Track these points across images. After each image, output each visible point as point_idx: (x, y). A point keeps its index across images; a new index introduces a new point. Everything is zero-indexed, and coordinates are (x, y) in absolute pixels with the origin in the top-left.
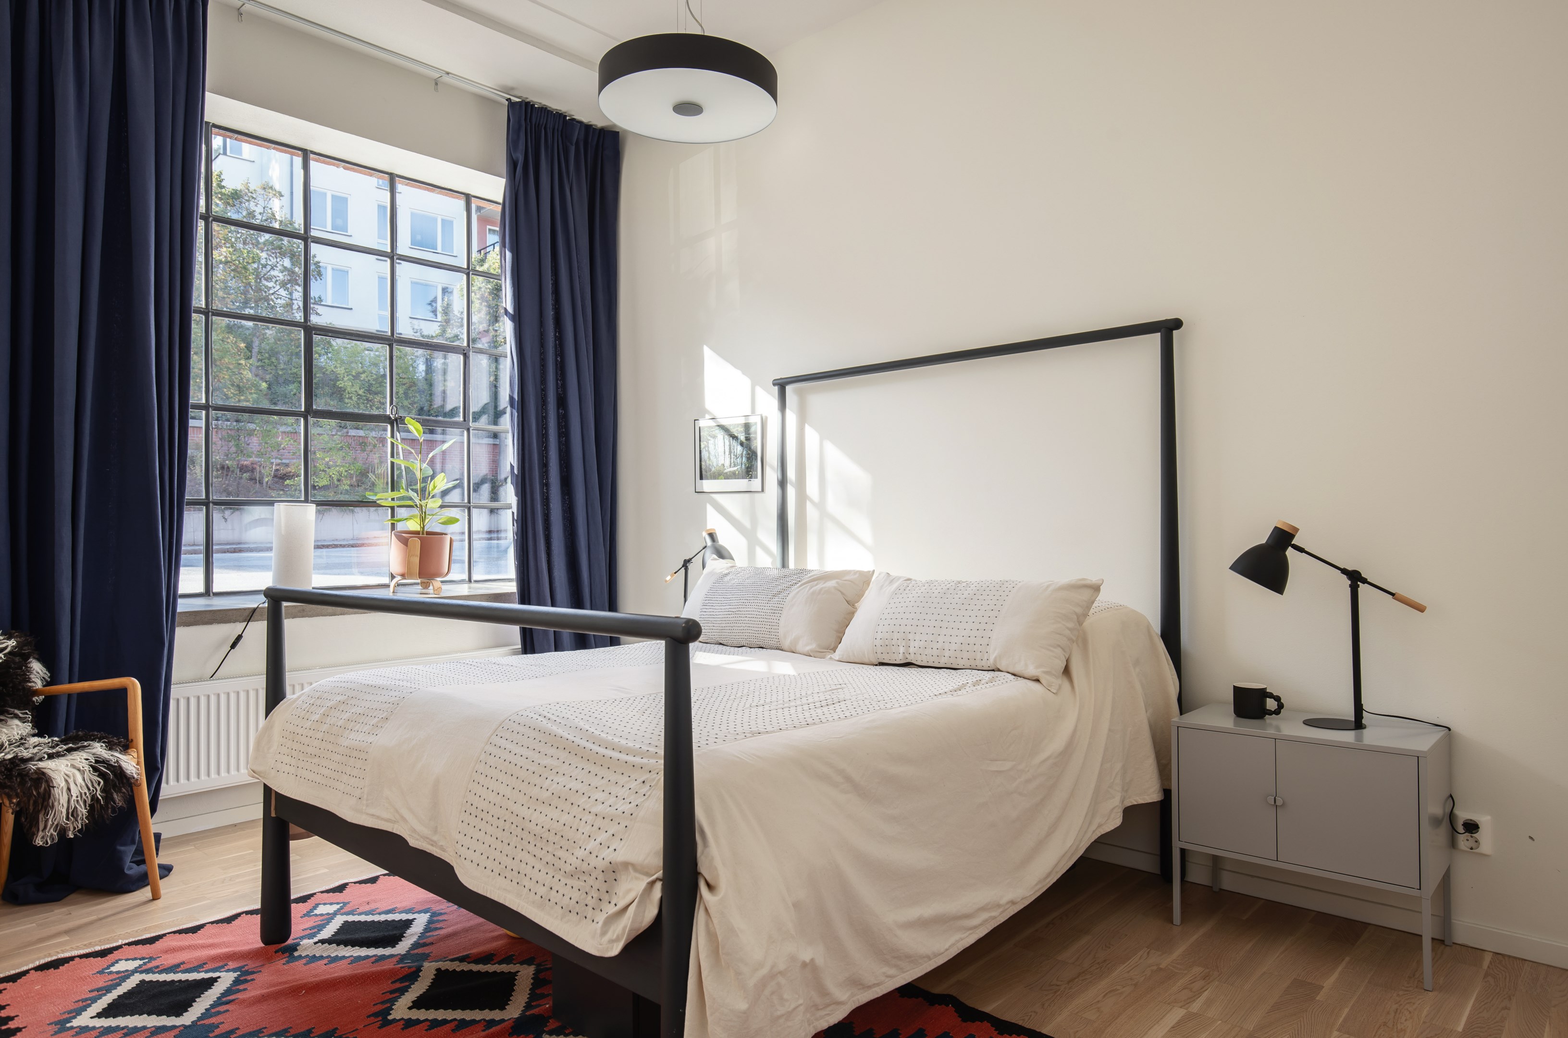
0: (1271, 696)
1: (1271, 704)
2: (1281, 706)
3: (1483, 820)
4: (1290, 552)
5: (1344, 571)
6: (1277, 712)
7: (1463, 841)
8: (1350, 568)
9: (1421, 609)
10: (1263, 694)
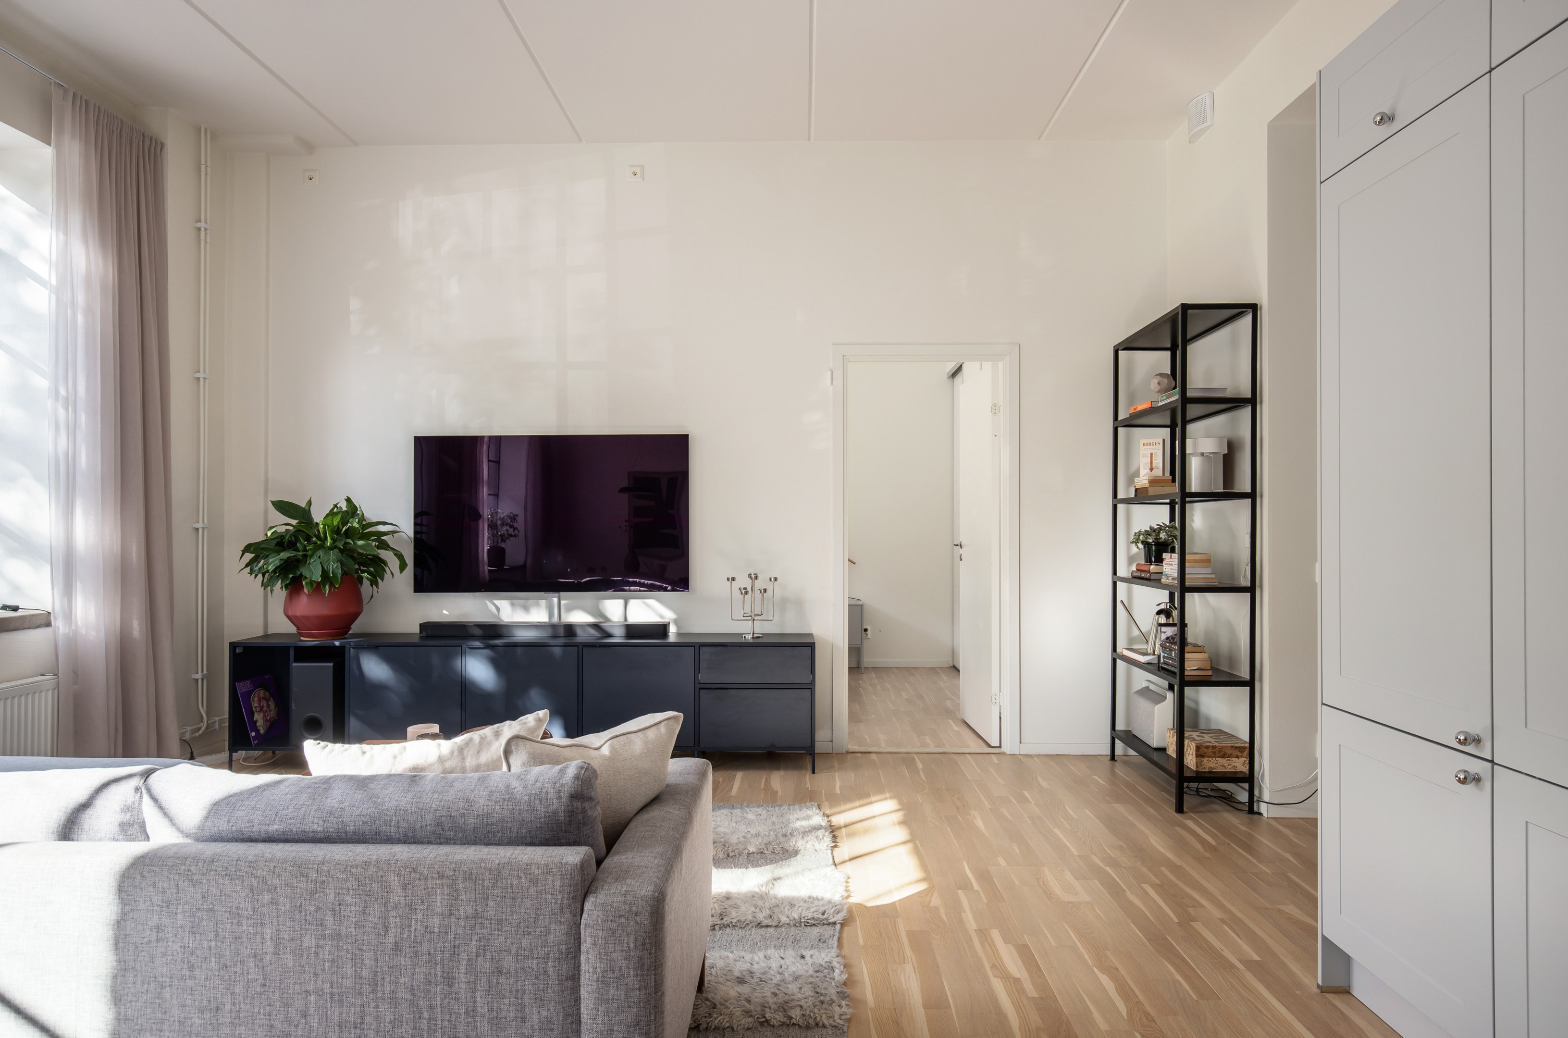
3: (869, 628)
9: (854, 563)
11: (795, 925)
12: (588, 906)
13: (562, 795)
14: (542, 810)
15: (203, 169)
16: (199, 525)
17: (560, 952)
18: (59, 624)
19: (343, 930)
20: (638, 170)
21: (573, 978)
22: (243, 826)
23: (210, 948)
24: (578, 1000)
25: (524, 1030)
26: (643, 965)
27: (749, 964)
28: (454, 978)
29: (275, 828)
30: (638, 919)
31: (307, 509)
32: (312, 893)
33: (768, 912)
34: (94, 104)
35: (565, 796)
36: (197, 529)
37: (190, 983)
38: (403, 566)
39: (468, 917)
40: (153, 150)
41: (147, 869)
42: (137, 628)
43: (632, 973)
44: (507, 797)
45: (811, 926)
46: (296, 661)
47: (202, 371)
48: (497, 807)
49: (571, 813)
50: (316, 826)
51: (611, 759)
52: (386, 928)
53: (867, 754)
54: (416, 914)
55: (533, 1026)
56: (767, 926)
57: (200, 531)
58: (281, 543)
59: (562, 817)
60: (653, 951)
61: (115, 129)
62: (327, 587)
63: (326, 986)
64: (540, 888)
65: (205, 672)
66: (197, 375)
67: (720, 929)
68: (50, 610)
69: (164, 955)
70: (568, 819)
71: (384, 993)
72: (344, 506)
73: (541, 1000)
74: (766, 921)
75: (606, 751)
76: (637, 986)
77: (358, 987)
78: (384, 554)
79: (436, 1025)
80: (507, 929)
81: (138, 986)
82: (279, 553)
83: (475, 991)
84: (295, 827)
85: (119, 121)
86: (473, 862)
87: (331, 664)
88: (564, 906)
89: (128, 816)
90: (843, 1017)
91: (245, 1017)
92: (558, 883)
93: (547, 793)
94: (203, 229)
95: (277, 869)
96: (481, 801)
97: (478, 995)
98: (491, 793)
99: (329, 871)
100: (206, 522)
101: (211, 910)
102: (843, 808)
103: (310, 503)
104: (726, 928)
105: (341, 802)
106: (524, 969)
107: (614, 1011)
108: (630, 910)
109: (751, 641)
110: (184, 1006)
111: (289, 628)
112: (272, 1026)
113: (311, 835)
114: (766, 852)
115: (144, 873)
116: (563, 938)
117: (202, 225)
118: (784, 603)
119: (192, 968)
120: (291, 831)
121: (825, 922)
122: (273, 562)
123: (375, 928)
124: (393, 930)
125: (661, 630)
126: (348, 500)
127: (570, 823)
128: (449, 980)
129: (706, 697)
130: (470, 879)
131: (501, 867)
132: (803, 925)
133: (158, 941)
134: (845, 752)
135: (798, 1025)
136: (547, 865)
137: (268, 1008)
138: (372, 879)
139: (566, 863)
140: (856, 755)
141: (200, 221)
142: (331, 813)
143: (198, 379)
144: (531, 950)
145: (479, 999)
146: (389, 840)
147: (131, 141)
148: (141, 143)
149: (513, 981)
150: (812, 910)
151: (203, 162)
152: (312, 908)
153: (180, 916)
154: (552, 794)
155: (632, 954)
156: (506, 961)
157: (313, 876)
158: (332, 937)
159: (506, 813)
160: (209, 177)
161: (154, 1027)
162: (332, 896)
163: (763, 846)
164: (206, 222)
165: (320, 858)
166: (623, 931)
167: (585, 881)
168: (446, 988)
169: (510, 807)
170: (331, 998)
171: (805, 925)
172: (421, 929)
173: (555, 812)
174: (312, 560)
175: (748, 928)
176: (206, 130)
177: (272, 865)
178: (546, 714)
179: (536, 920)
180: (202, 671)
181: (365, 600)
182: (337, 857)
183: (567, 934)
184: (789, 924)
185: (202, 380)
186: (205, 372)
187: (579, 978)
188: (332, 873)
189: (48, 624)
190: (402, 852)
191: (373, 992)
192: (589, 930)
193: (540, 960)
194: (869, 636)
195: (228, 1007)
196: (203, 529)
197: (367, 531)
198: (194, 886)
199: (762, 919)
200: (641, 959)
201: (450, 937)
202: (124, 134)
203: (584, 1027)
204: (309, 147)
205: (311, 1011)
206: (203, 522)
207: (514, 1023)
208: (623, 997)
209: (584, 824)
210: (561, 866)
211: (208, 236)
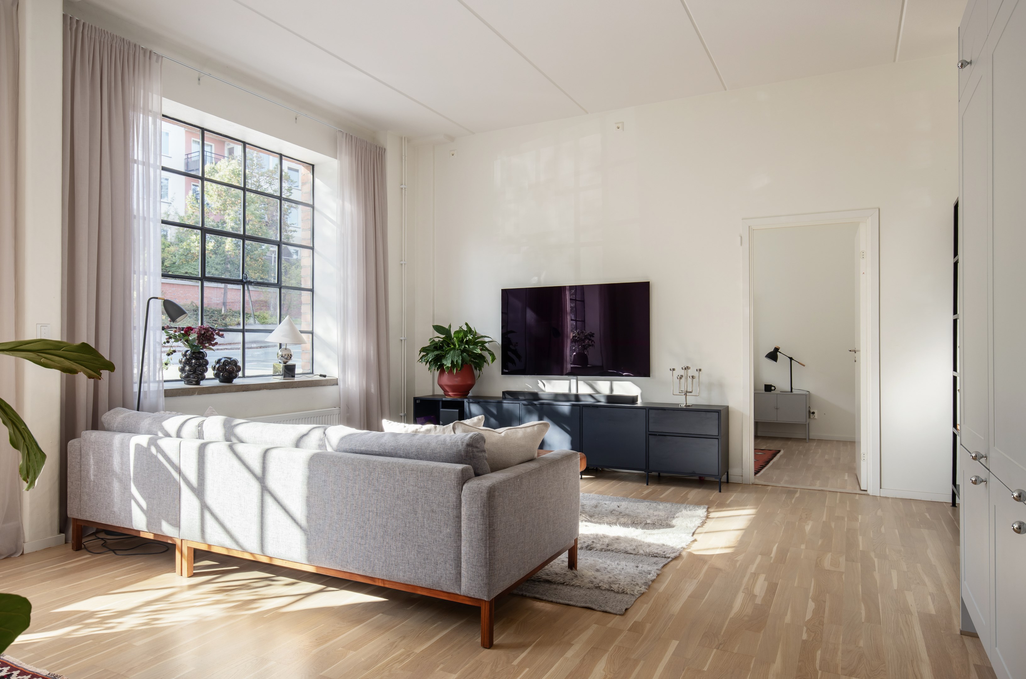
0: (773, 386)
1: (773, 388)
2: (775, 388)
3: (816, 411)
4: (778, 353)
5: (789, 357)
6: (774, 390)
7: (811, 415)
8: (790, 357)
9: (804, 366)
10: (771, 386)
11: (645, 555)
12: (464, 487)
13: (464, 444)
14: (455, 449)
15: (403, 158)
16: (403, 338)
17: (454, 506)
18: (341, 383)
19: (381, 488)
20: (620, 125)
21: (459, 517)
22: (353, 447)
23: (339, 490)
24: (460, 526)
25: (441, 536)
26: (484, 514)
27: (607, 565)
28: (417, 512)
29: (363, 448)
30: (482, 495)
31: (449, 329)
32: (371, 473)
33: (634, 547)
34: (355, 137)
35: (465, 444)
36: (402, 340)
37: (334, 503)
38: (493, 359)
39: (422, 488)
40: (380, 153)
41: (321, 459)
42: (373, 389)
43: (479, 517)
44: (443, 443)
45: (654, 557)
46: (443, 408)
47: (403, 260)
48: (439, 447)
49: (467, 452)
50: (376, 449)
51: (504, 437)
52: (395, 489)
53: (766, 486)
54: (404, 484)
55: (444, 535)
56: (631, 554)
57: (403, 341)
58: (435, 347)
59: (463, 453)
60: (488, 509)
61: (364, 147)
62: (455, 370)
63: (375, 509)
64: (446, 478)
65: (405, 413)
66: (401, 262)
67: (605, 551)
68: (338, 378)
69: (326, 491)
70: (465, 454)
71: (394, 515)
72: (465, 328)
73: (447, 525)
74: (630, 551)
75: (503, 434)
76: (481, 523)
77: (385, 511)
78: (486, 354)
79: (411, 530)
80: (435, 494)
81: (319, 502)
82: (433, 351)
83: (424, 518)
84: (370, 449)
85: (366, 142)
86: (424, 466)
87: (458, 410)
88: (455, 486)
89: (321, 442)
90: (639, 592)
91: (350, 518)
92: (453, 476)
93: (458, 443)
94: (403, 188)
95: (360, 463)
96: (433, 444)
97: (425, 520)
98: (437, 442)
99: (376, 465)
100: (405, 337)
101: (340, 476)
102: (724, 509)
103: (450, 326)
104: (608, 551)
105: (386, 441)
106: (441, 511)
107: (473, 532)
108: (479, 491)
109: (685, 407)
110: (332, 511)
111: (440, 392)
112: (358, 523)
113: (374, 452)
114: (656, 524)
115: (321, 460)
116: (455, 500)
117: (403, 186)
118: (710, 386)
119: (334, 497)
120: (368, 450)
121: (663, 556)
122: (431, 357)
123: (391, 488)
124: (397, 490)
125: (633, 400)
126: (467, 324)
127: (466, 456)
128: (416, 513)
129: (652, 439)
130: (423, 472)
131: (433, 468)
132: (650, 555)
133: (324, 486)
134: (751, 483)
135: (614, 591)
136: (450, 469)
137: (357, 516)
138: (390, 468)
139: (456, 469)
140: (758, 486)
141: (402, 185)
142: (381, 444)
143: (402, 264)
144: (443, 503)
145: (425, 521)
146: (400, 457)
147: (371, 151)
148: (375, 151)
149: (437, 515)
150: (659, 550)
151: (403, 155)
152: (371, 479)
153: (331, 477)
154: (460, 443)
155: (479, 509)
156: (435, 507)
157: (371, 466)
158: (377, 491)
159: (441, 449)
160: (406, 161)
161: (323, 518)
162: (377, 474)
163: (656, 520)
164: (405, 185)
165: (374, 460)
166: (476, 499)
167: (464, 477)
168: (414, 515)
169: (443, 447)
170: (377, 514)
171: (652, 556)
172: (406, 491)
173: (460, 451)
174: (448, 356)
175: (620, 553)
176: (405, 138)
177: (359, 460)
178: (482, 417)
179: (445, 491)
180: (404, 412)
181: (476, 377)
182: (380, 460)
183: (456, 498)
184: (642, 554)
185: (403, 265)
186: (405, 261)
187: (461, 518)
188: (377, 465)
189: (337, 384)
190: (401, 460)
191: (390, 514)
192: (464, 497)
193: (447, 508)
194: (816, 417)
195: (345, 514)
196: (404, 340)
197: (478, 341)
198: (335, 466)
199: (629, 549)
200: (483, 512)
201: (416, 495)
202: (368, 148)
203: (462, 538)
204: (452, 139)
205: (370, 519)
206: (404, 337)
207: (437, 533)
208: (476, 527)
209: (473, 458)
210: (454, 470)
211: (406, 192)
